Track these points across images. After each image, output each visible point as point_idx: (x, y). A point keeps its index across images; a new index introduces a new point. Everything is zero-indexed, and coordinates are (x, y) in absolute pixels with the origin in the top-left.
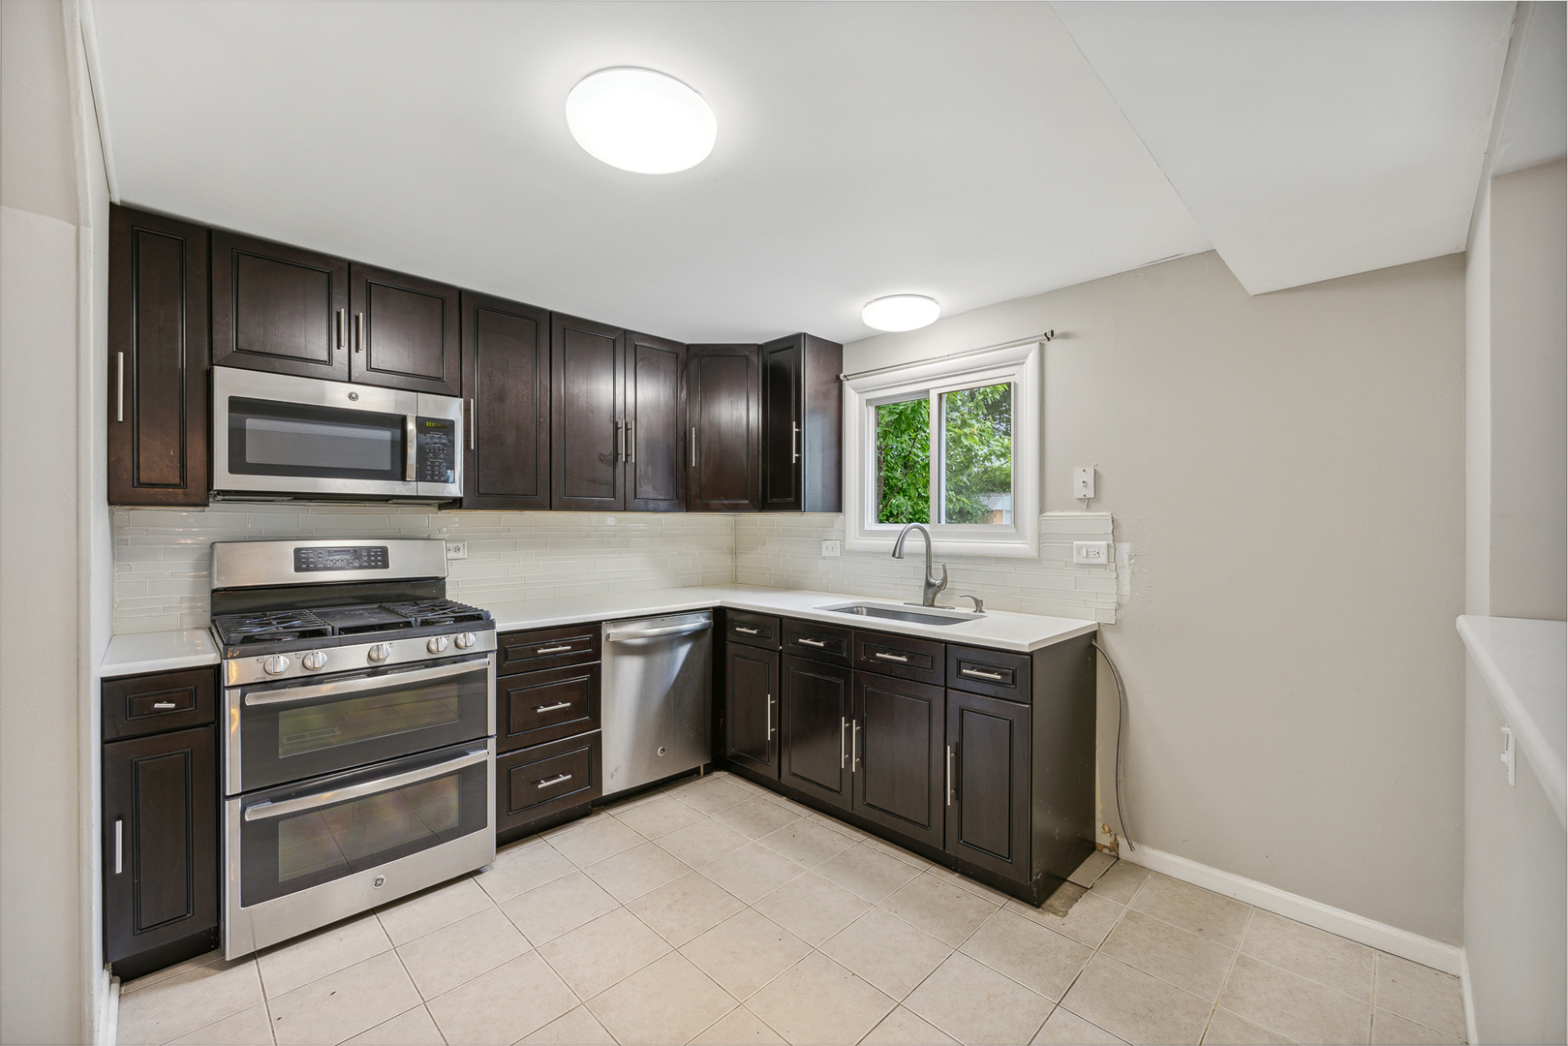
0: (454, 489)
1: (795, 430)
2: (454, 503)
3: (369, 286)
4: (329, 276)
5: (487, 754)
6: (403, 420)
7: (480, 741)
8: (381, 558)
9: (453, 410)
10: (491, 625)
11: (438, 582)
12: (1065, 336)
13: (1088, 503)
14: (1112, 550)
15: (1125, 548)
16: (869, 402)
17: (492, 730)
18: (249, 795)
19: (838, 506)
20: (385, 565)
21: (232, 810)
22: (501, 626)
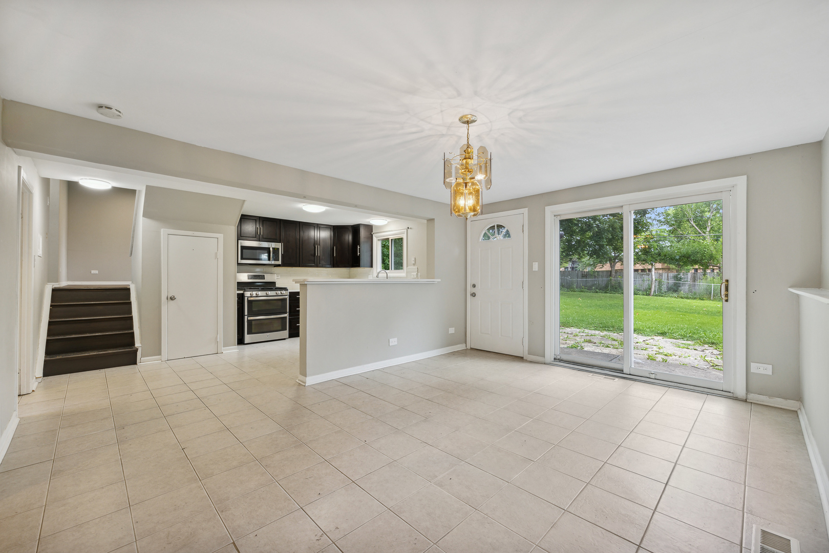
0: (280, 262)
1: (358, 247)
2: (279, 266)
3: (263, 221)
4: (256, 220)
5: (287, 315)
6: (269, 248)
7: (285, 313)
8: (263, 277)
9: (279, 245)
10: (287, 290)
11: (274, 283)
12: (411, 228)
13: (414, 264)
14: (417, 274)
15: (419, 274)
16: (378, 240)
17: (288, 311)
18: (249, 315)
19: (372, 266)
20: (264, 279)
21: (246, 317)
22: (289, 291)
